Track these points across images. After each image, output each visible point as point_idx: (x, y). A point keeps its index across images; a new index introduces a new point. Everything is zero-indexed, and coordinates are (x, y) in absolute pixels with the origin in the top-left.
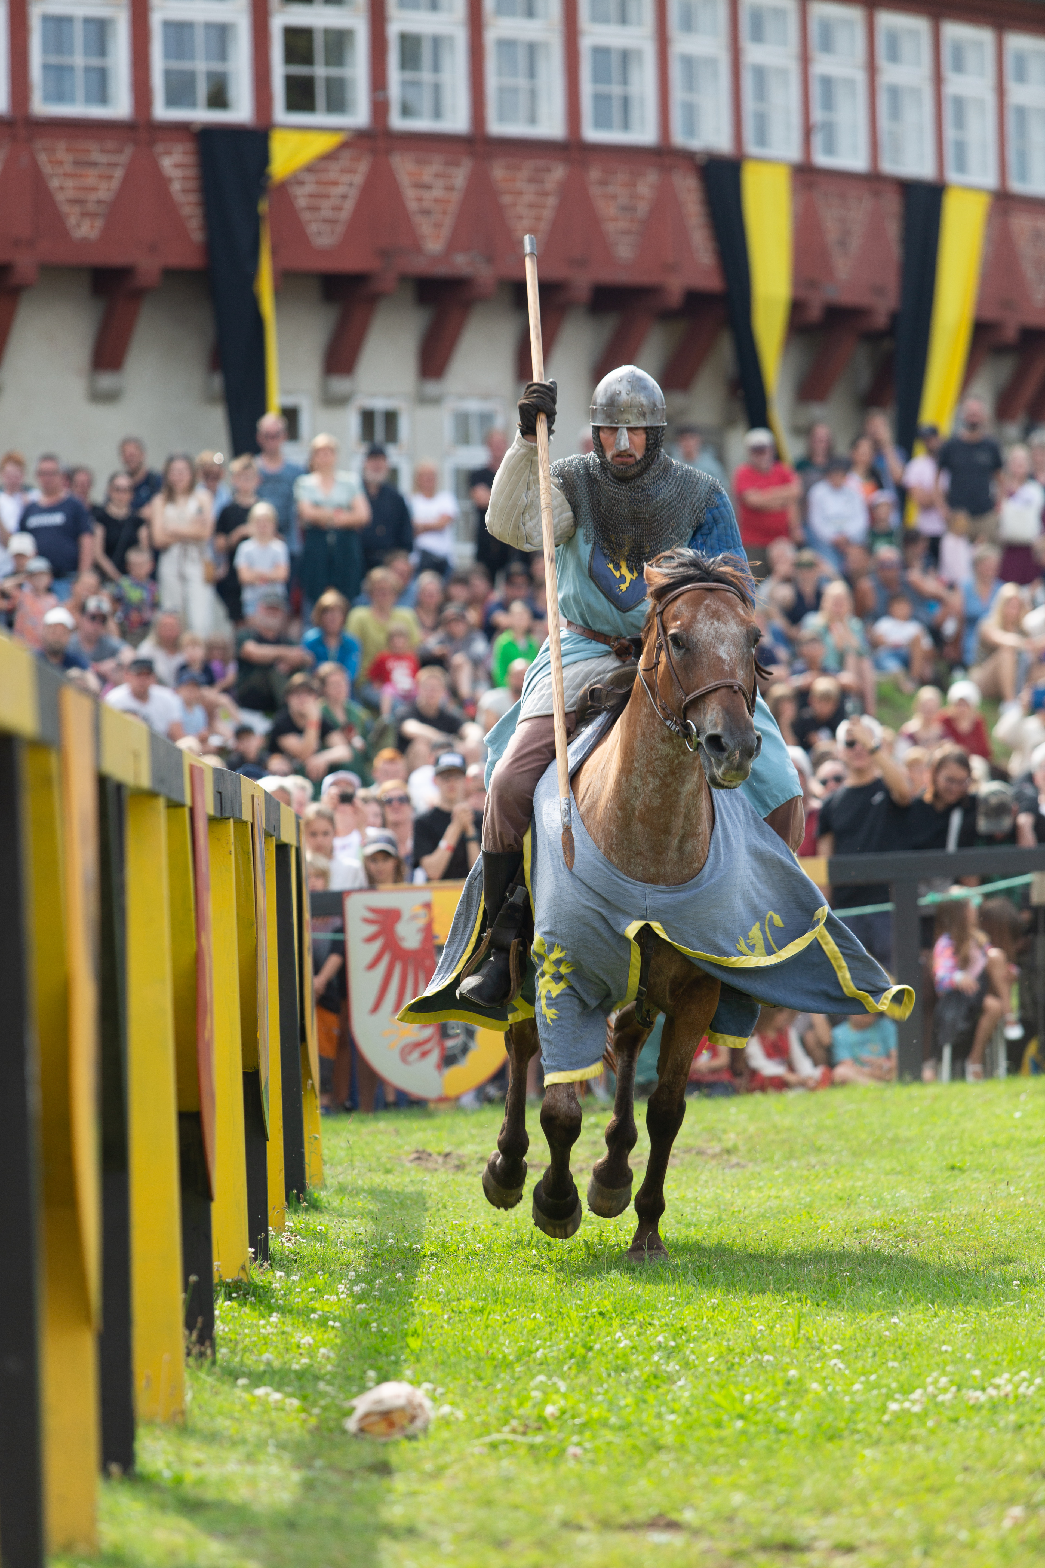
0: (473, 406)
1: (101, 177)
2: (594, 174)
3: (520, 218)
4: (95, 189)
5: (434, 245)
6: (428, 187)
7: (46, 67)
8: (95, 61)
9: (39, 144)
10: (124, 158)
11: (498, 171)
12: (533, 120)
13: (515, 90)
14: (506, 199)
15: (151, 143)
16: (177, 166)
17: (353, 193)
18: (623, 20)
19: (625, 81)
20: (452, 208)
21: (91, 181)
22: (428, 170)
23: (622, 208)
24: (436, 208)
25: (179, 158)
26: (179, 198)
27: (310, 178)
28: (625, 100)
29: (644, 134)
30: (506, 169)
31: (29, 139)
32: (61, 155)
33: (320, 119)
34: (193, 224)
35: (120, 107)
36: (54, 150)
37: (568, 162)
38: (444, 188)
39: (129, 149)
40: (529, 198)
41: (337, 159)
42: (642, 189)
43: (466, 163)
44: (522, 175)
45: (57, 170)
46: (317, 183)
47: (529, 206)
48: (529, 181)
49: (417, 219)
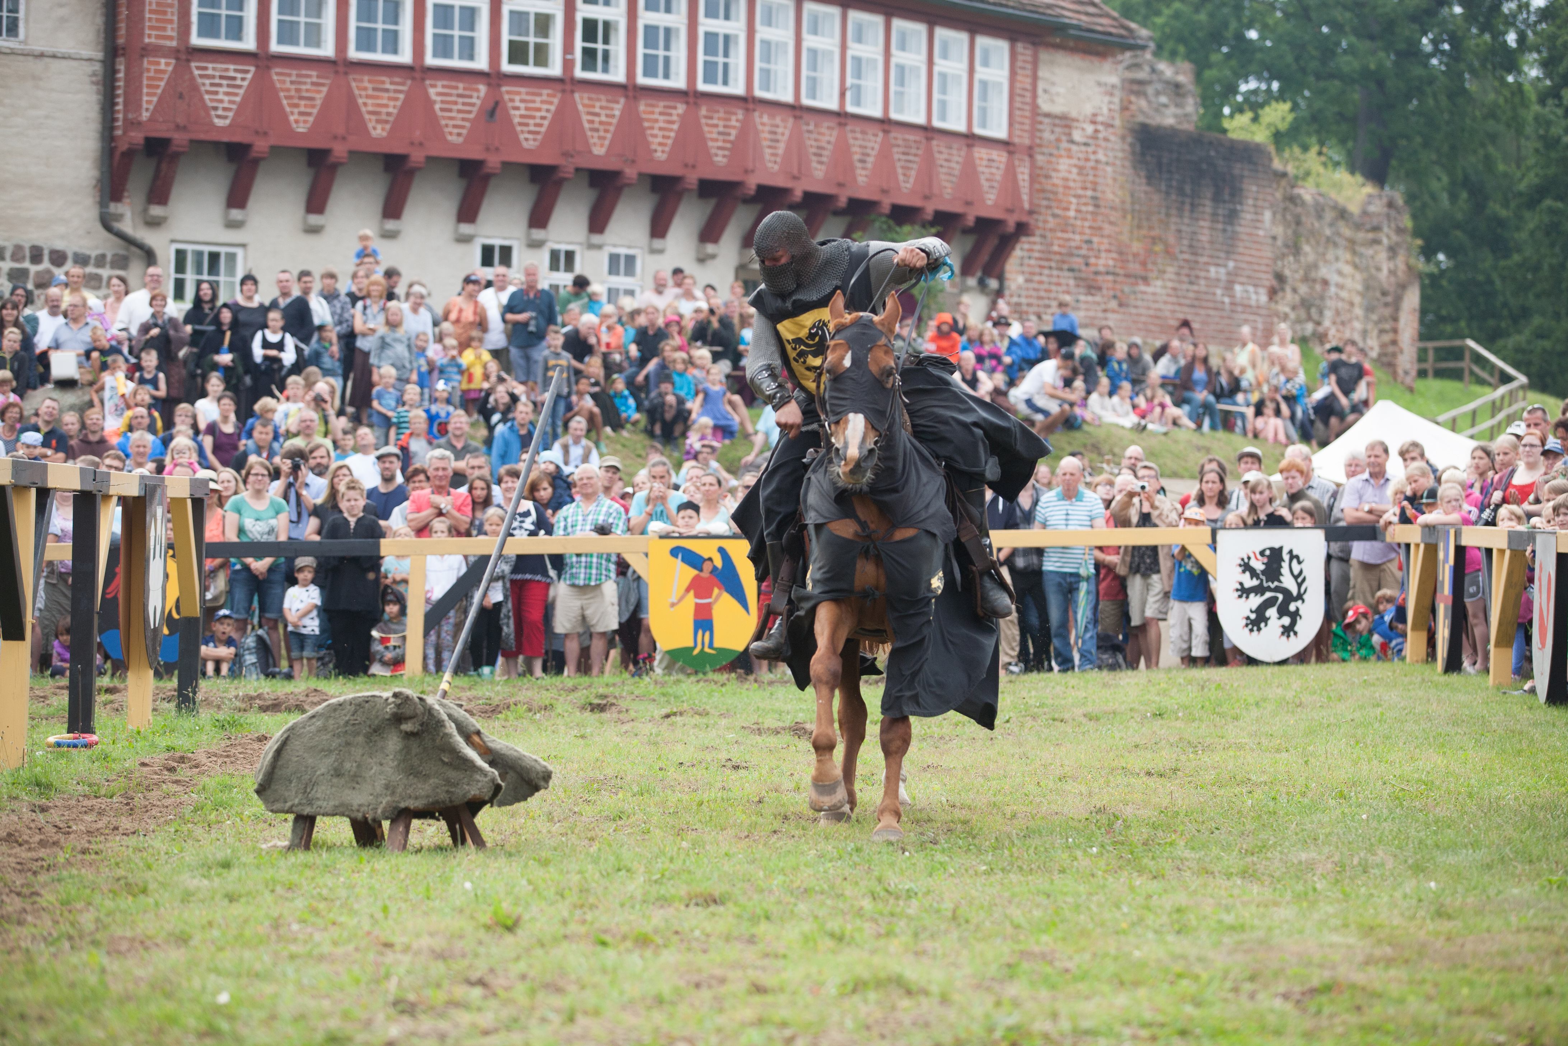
0: (623, 251)
1: (390, 99)
2: (703, 111)
3: (655, 136)
4: (386, 106)
5: (599, 150)
6: (597, 115)
7: (358, 29)
8: (390, 27)
9: (351, 77)
10: (404, 88)
11: (642, 107)
12: (666, 76)
13: (656, 57)
14: (646, 124)
15: (423, 79)
16: (438, 94)
17: (549, 116)
18: (727, 17)
19: (726, 54)
20: (612, 128)
21: (385, 102)
22: (598, 104)
23: (720, 133)
24: (602, 128)
25: (440, 89)
26: (440, 113)
27: (522, 105)
28: (726, 66)
29: (737, 88)
30: (647, 105)
31: (346, 73)
32: (366, 84)
33: (530, 70)
34: (446, 130)
35: (405, 56)
36: (362, 81)
37: (687, 103)
38: (607, 116)
39: (409, 82)
40: (662, 125)
41: (540, 95)
42: (733, 123)
43: (622, 100)
44: (657, 110)
45: (363, 93)
46: (527, 109)
47: (661, 129)
48: (661, 114)
49: (589, 133)
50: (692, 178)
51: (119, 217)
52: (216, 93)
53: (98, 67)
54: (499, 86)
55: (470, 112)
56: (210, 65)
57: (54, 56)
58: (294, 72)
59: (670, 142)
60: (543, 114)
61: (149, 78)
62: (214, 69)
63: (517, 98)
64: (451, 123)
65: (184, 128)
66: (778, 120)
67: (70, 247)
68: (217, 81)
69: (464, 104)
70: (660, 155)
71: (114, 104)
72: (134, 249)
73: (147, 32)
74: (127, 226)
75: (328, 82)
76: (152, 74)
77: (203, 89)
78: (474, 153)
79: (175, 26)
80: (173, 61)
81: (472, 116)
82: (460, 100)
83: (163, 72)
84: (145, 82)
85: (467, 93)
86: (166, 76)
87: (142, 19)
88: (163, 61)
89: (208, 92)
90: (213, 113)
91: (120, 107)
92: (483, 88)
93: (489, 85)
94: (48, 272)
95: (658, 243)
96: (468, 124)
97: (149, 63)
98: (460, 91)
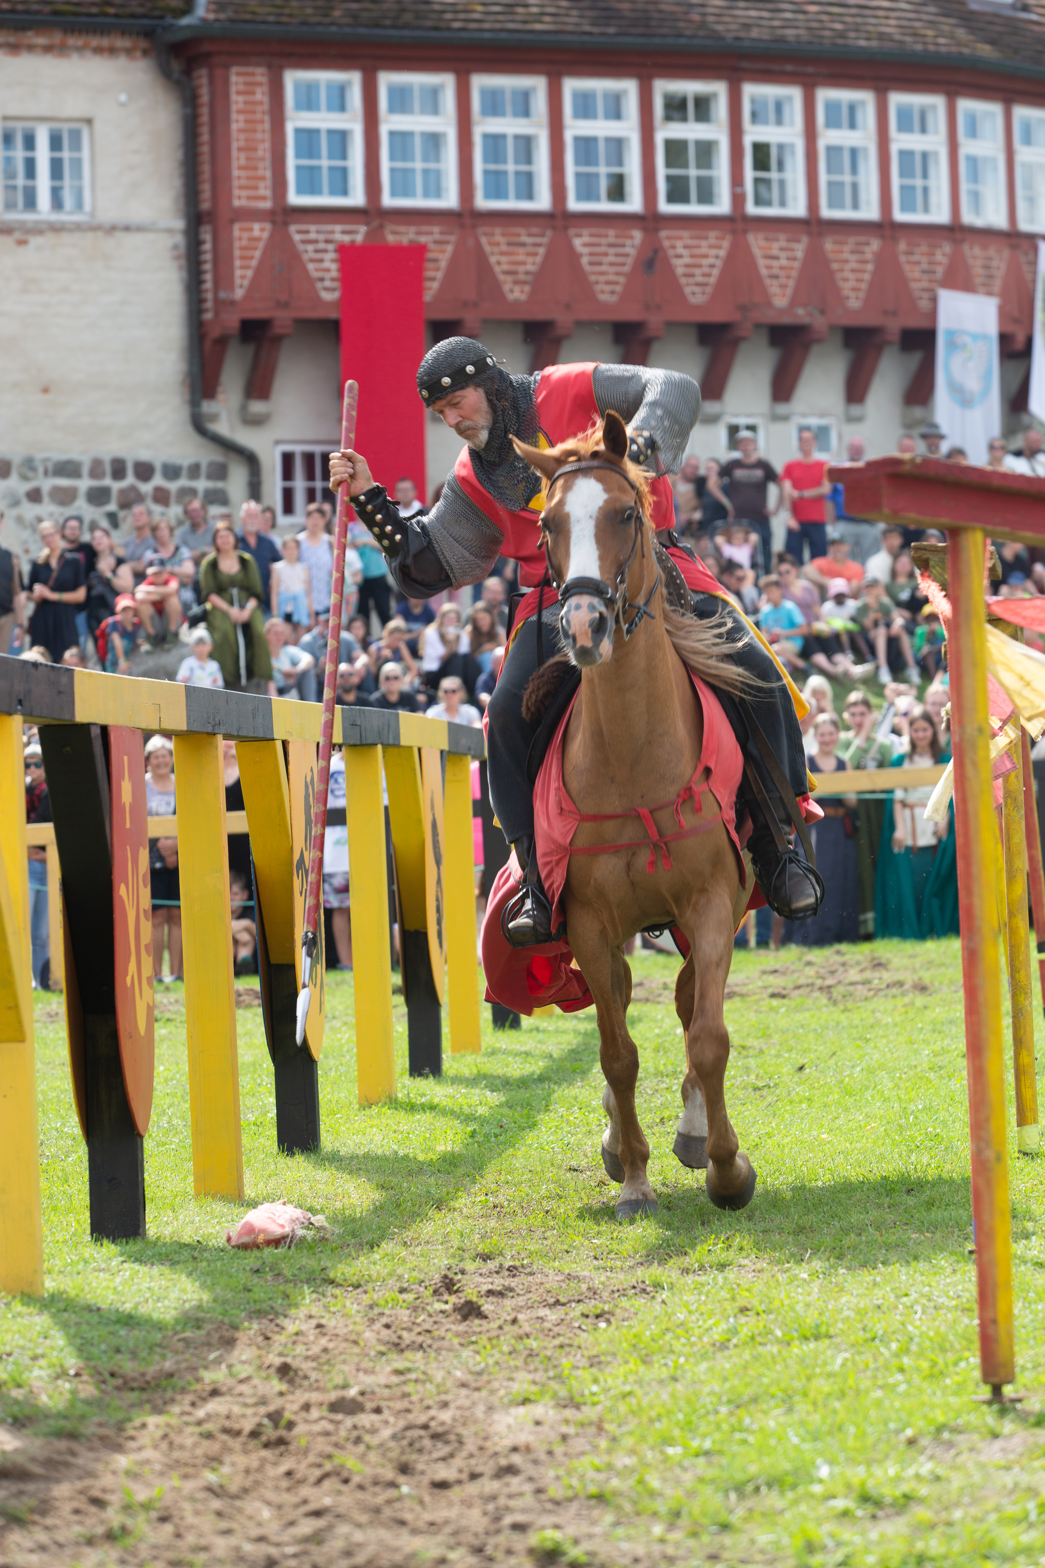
0: (814, 421)
1: (528, 254)
2: (902, 246)
3: (846, 280)
4: (524, 263)
5: (780, 301)
6: (776, 258)
7: (486, 173)
8: (524, 168)
9: (480, 230)
10: (544, 240)
11: (829, 245)
12: (856, 206)
13: (841, 184)
14: (835, 266)
15: (566, 228)
16: (585, 245)
17: (719, 263)
18: (923, 130)
19: (925, 175)
20: (794, 274)
21: (521, 258)
22: (776, 245)
23: (924, 272)
24: (782, 273)
25: (586, 239)
26: (588, 268)
27: (685, 252)
28: (926, 190)
29: (940, 215)
30: (835, 243)
31: (474, 227)
32: (498, 238)
33: (693, 208)
34: (598, 288)
35: (543, 202)
36: (493, 235)
37: (883, 237)
38: (788, 259)
39: (549, 233)
40: (853, 265)
41: (706, 238)
42: (939, 257)
43: (805, 239)
44: (847, 248)
45: (496, 249)
46: (692, 256)
47: (853, 271)
48: (852, 252)
49: (768, 282)
50: (894, 326)
51: (214, 417)
52: (321, 261)
53: (180, 239)
54: (656, 230)
55: (623, 264)
56: (313, 228)
57: (127, 229)
58: (412, 229)
59: (864, 286)
60: (711, 261)
61: (242, 248)
62: (318, 232)
63: (679, 244)
64: (602, 278)
65: (285, 305)
66: (992, 252)
67: (157, 456)
68: (321, 246)
69: (617, 255)
70: (854, 303)
71: (201, 282)
72: (233, 455)
73: (236, 192)
74: (223, 427)
75: (453, 238)
76: (244, 243)
77: (305, 257)
78: (631, 314)
79: (269, 182)
80: (268, 226)
81: (626, 269)
82: (612, 251)
83: (258, 239)
84: (237, 253)
85: (620, 241)
86: (261, 245)
87: (229, 177)
88: (257, 227)
89: (312, 260)
90: (319, 285)
91: (208, 285)
92: (637, 235)
93: (645, 230)
94: (133, 488)
95: (855, 410)
96: (622, 279)
97: (241, 230)
98: (611, 240)
